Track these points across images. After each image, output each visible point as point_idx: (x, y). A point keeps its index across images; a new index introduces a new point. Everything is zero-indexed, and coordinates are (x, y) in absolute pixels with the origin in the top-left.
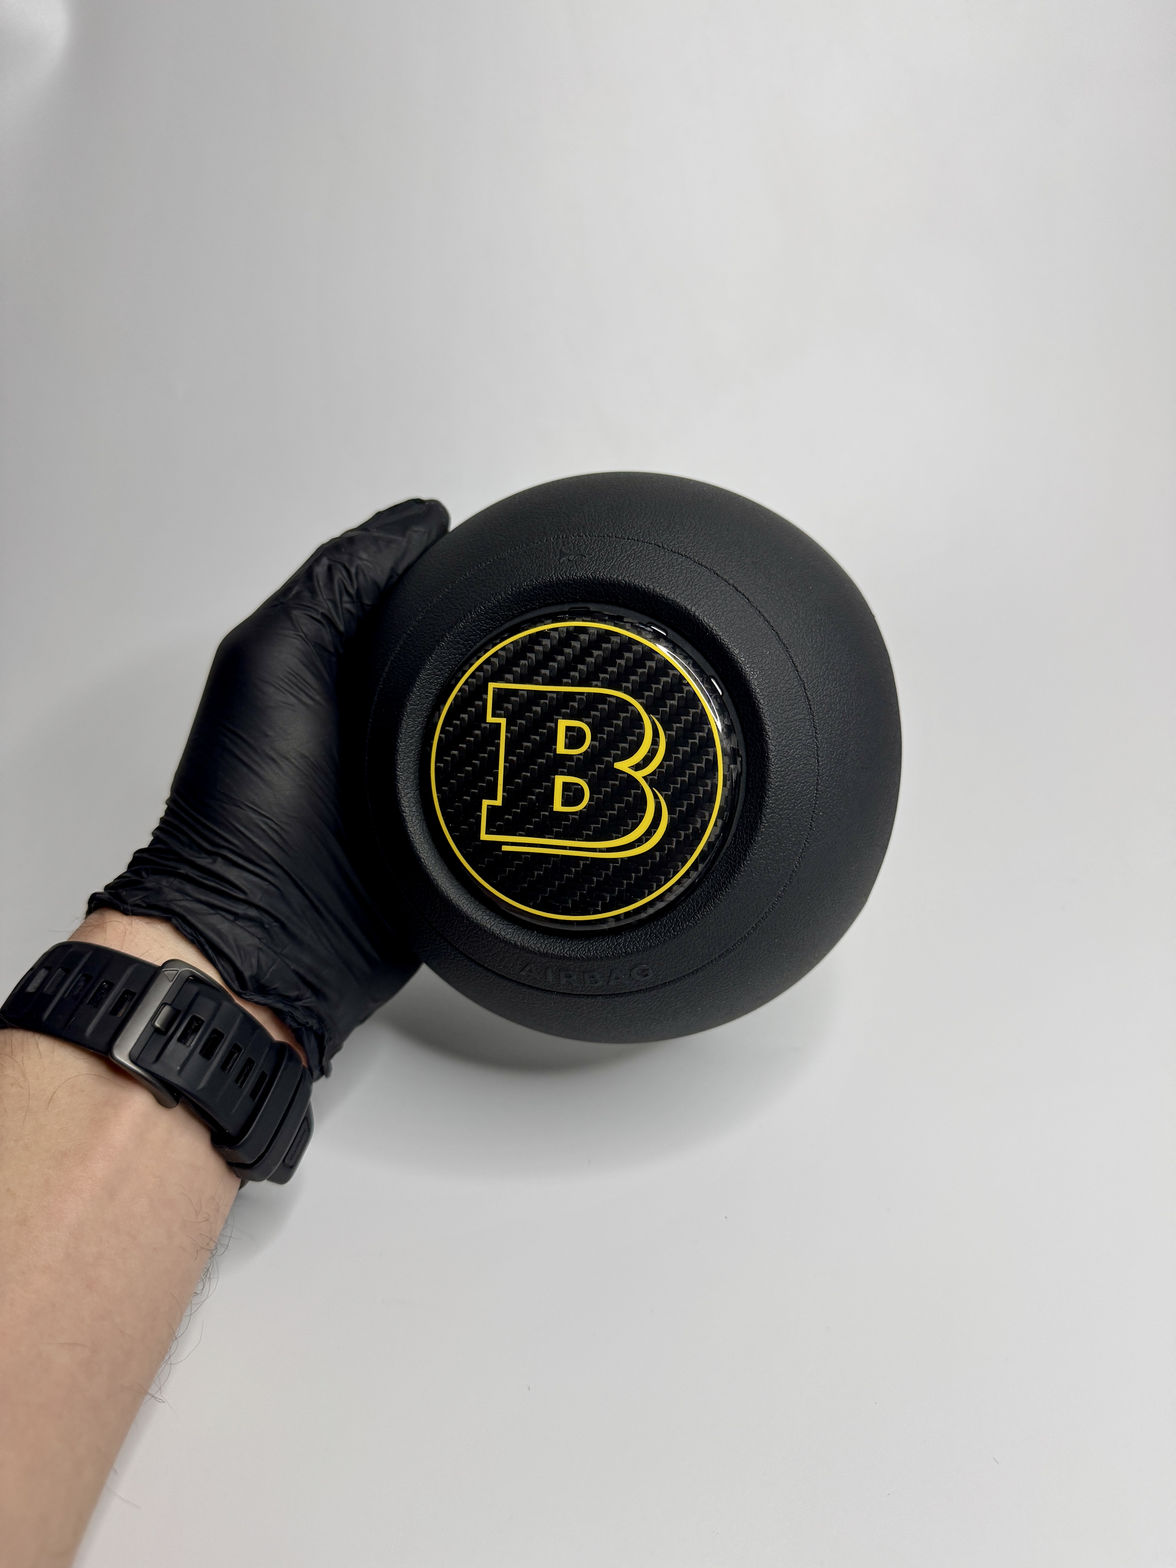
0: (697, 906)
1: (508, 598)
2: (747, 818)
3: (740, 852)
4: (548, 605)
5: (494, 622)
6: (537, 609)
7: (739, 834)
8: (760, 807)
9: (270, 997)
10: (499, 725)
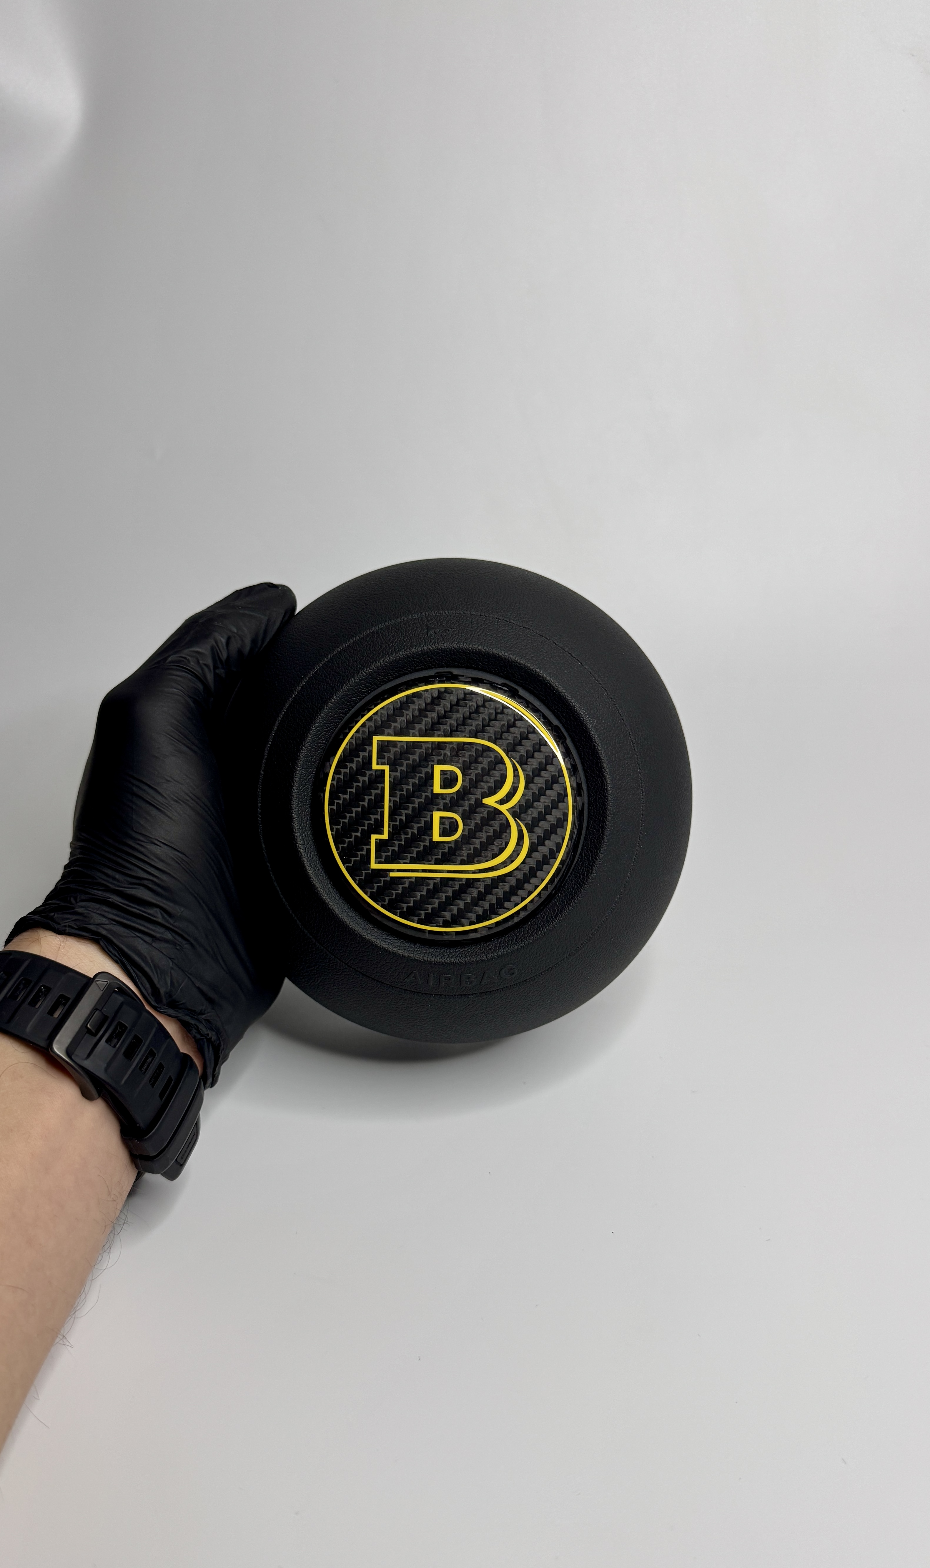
0: (554, 914)
1: (386, 665)
2: (591, 839)
3: (588, 867)
4: (419, 670)
5: (373, 685)
6: (409, 674)
7: (585, 853)
8: (602, 830)
9: (179, 1011)
10: (383, 771)
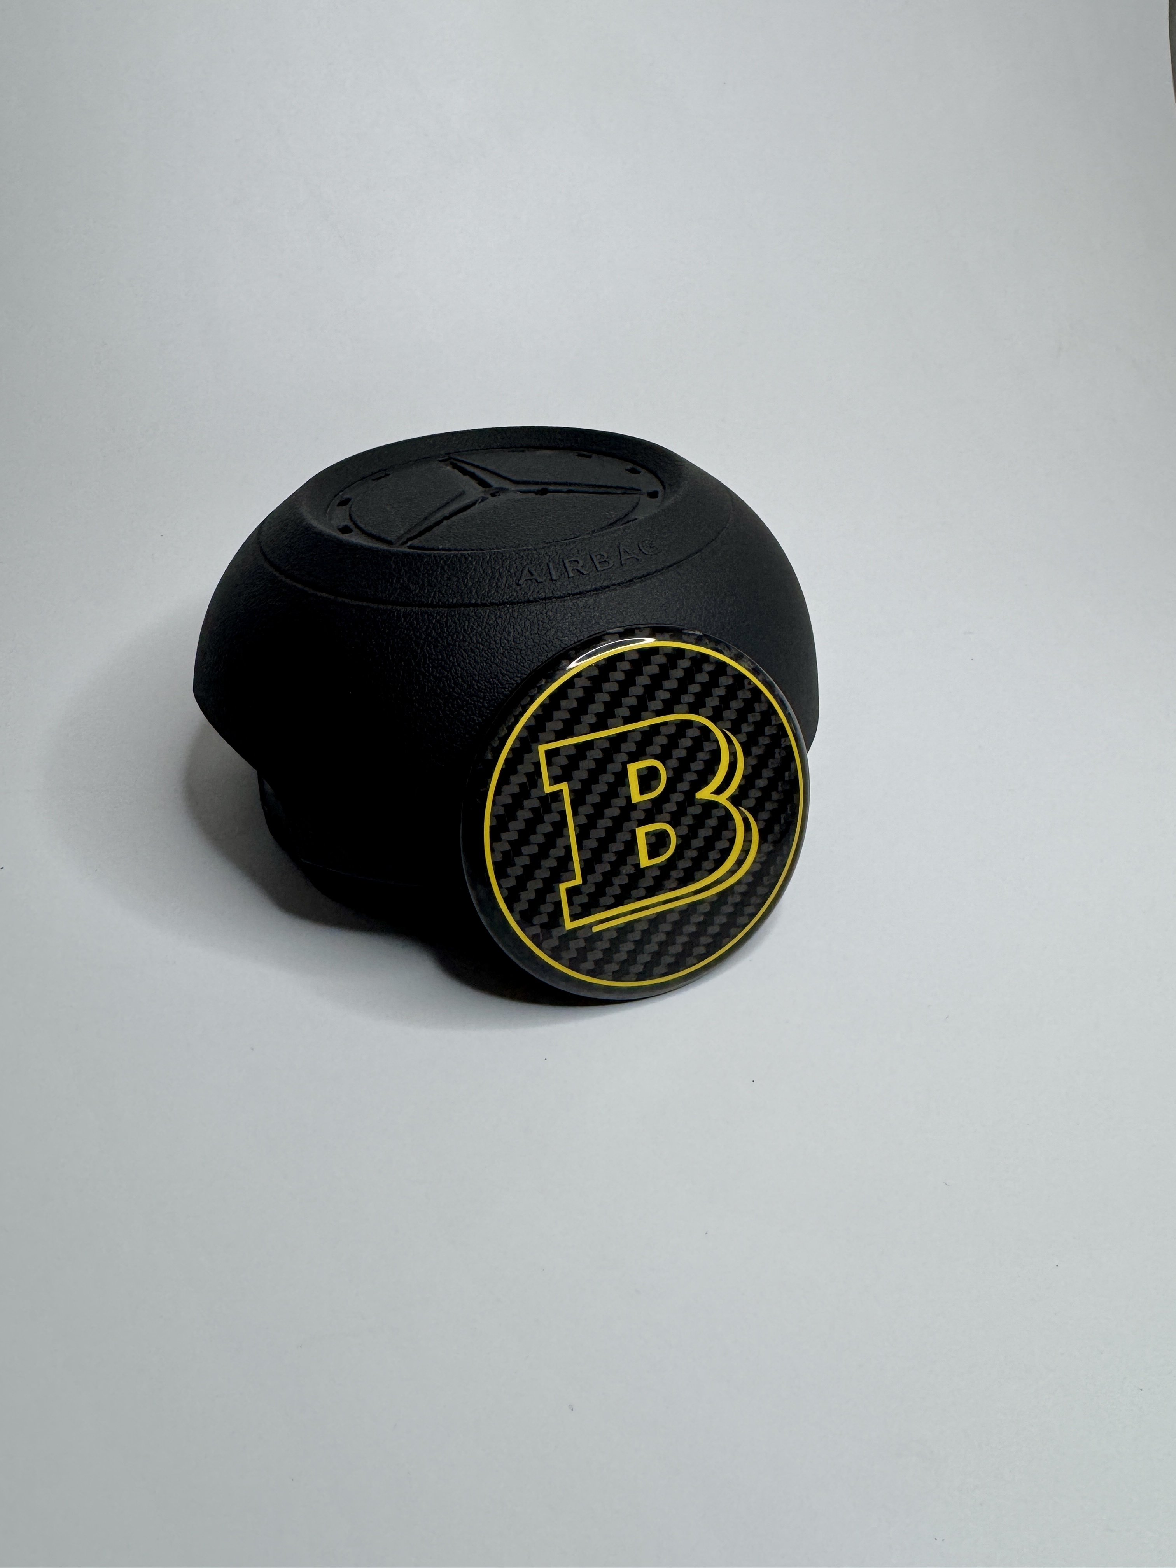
10: (560, 792)
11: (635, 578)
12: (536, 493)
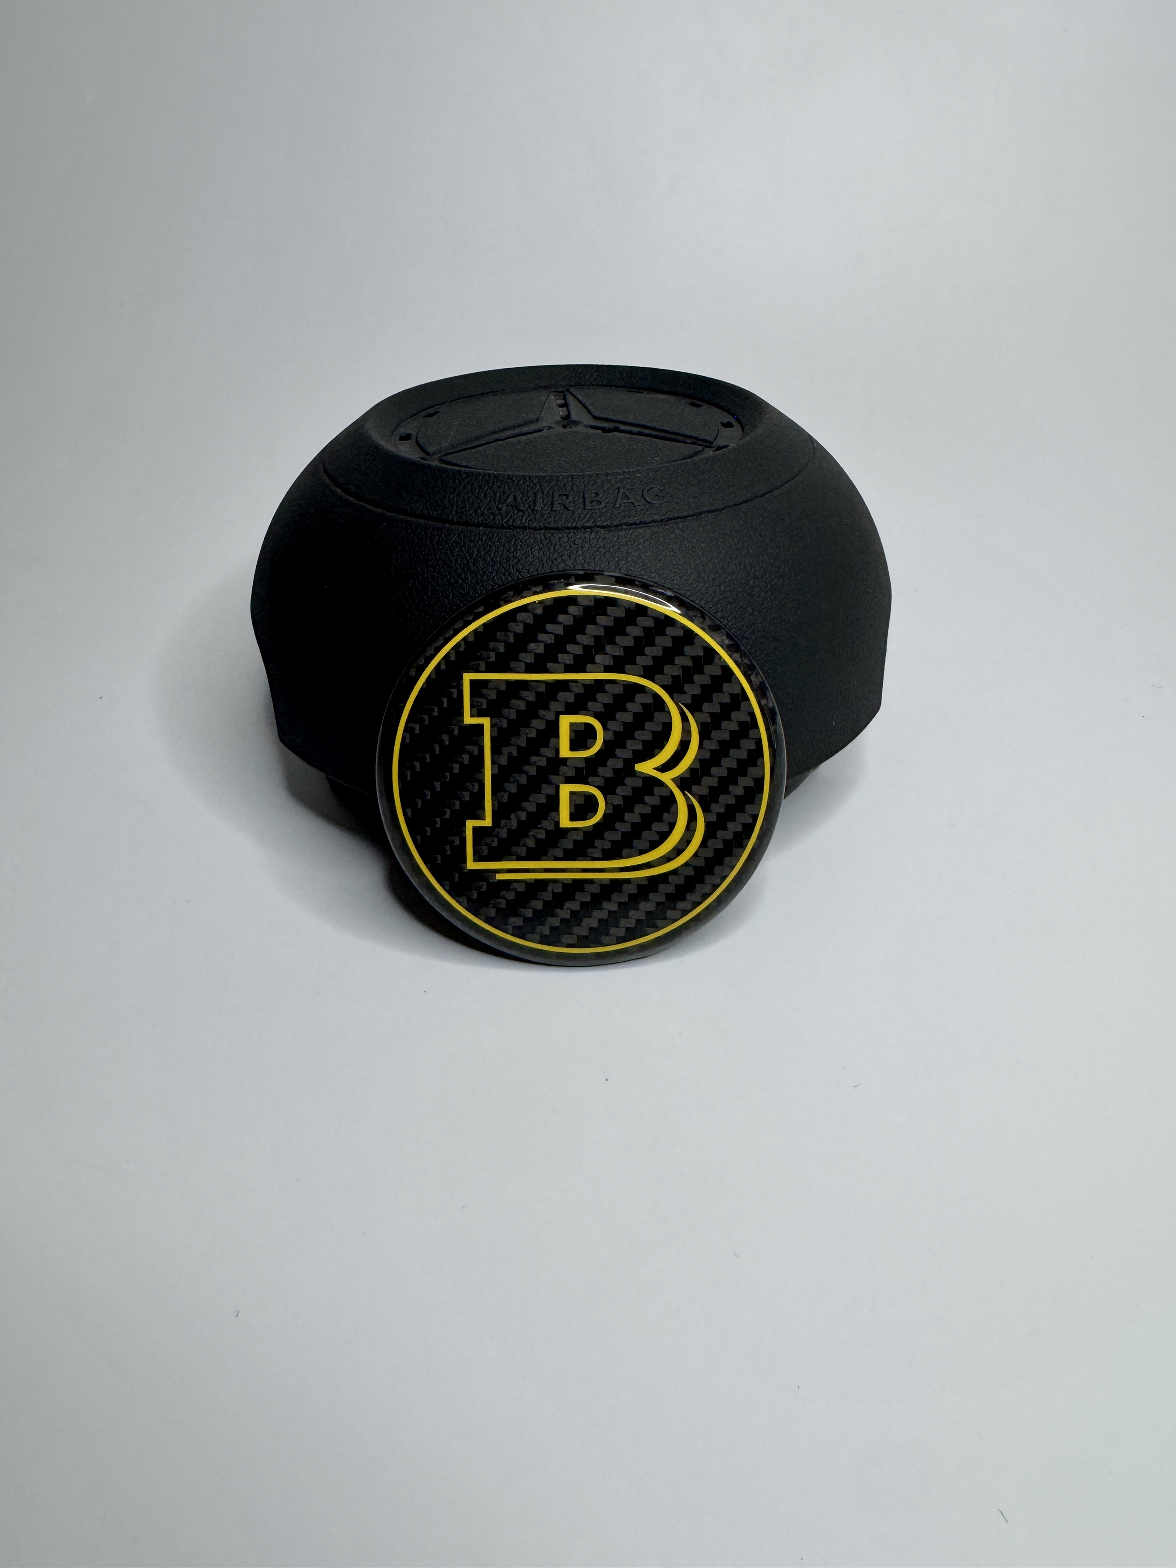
10: (480, 726)
11: (625, 524)
12: (604, 430)
